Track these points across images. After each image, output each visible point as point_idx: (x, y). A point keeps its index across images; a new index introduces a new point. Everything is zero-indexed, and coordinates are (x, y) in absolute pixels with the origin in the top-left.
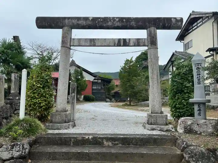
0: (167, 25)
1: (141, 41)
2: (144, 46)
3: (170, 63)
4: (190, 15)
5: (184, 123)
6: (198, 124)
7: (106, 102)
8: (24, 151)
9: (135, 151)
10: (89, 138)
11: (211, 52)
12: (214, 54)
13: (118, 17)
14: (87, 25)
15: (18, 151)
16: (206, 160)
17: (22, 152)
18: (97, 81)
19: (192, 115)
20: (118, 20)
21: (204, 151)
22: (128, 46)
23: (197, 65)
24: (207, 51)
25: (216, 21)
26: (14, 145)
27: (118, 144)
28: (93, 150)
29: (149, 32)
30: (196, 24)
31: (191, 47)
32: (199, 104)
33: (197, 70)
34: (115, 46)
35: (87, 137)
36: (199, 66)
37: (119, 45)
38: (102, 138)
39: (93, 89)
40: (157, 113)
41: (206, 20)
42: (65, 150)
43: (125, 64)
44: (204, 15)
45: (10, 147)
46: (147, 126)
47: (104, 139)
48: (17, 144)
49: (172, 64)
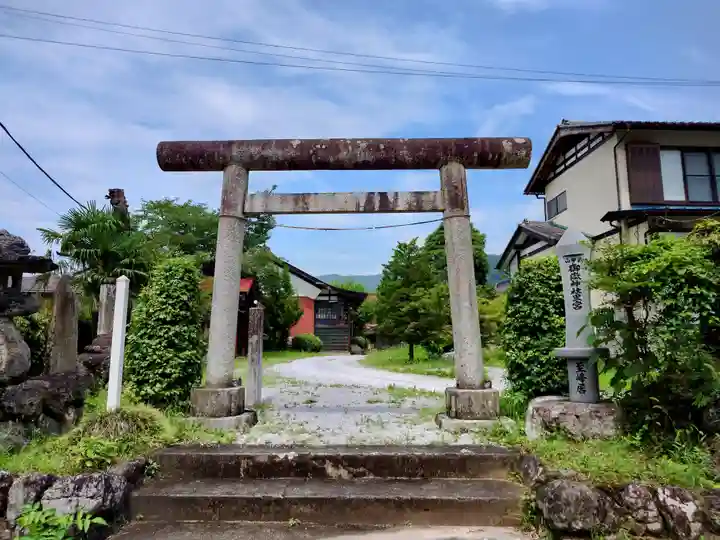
0: (491, 156)
1: (424, 198)
2: (435, 210)
3: (513, 252)
4: (559, 129)
5: (542, 412)
6: (577, 417)
7: (353, 354)
8: (109, 498)
9: (408, 494)
10: (286, 457)
11: (615, 223)
12: (623, 225)
13: (365, 140)
14: (286, 160)
15: (92, 498)
16: (594, 519)
17: (104, 501)
18: (326, 298)
19: (562, 390)
20: (364, 145)
21: (589, 493)
22: (393, 211)
23: (570, 259)
24: (603, 220)
25: (622, 145)
26: (82, 481)
27: (364, 474)
28: (296, 492)
29: (444, 176)
30: (573, 151)
31: (563, 211)
32: (580, 361)
33: (570, 273)
34: (358, 212)
35: (282, 456)
36: (576, 262)
37: (369, 209)
38: (323, 459)
39: (316, 321)
40: (471, 387)
41: (598, 141)
42: (220, 491)
43: (398, 254)
44: (590, 130)
45: (71, 486)
46: (446, 421)
47: (328, 461)
48: (91, 478)
49: (518, 253)
